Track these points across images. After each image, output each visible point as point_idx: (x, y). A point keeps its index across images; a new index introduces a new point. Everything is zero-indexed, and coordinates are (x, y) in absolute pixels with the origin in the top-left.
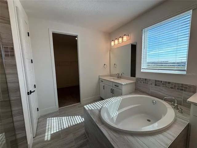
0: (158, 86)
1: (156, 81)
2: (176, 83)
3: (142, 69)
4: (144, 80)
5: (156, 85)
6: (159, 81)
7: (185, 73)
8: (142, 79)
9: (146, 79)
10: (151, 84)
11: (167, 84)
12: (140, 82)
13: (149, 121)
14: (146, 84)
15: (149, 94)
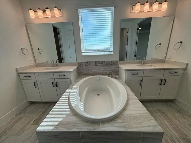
0: (98, 66)
1: (96, 62)
2: (108, 61)
3: (83, 52)
4: (86, 63)
5: (96, 65)
6: (98, 62)
7: (112, 53)
8: (84, 63)
9: (87, 62)
10: (93, 65)
11: (104, 63)
12: (82, 66)
13: (98, 95)
14: (88, 66)
15: (91, 75)
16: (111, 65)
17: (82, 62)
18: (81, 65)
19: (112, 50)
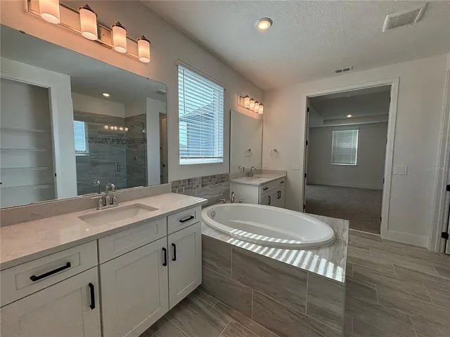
0: (205, 186)
1: (202, 178)
3: (181, 158)
5: (202, 186)
6: (205, 177)
7: (221, 161)
8: (182, 183)
9: (189, 180)
11: (213, 179)
12: (180, 190)
16: (222, 181)
17: (179, 182)
18: (184, 188)
19: (221, 155)
